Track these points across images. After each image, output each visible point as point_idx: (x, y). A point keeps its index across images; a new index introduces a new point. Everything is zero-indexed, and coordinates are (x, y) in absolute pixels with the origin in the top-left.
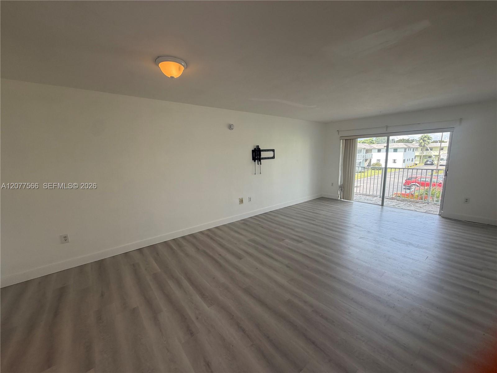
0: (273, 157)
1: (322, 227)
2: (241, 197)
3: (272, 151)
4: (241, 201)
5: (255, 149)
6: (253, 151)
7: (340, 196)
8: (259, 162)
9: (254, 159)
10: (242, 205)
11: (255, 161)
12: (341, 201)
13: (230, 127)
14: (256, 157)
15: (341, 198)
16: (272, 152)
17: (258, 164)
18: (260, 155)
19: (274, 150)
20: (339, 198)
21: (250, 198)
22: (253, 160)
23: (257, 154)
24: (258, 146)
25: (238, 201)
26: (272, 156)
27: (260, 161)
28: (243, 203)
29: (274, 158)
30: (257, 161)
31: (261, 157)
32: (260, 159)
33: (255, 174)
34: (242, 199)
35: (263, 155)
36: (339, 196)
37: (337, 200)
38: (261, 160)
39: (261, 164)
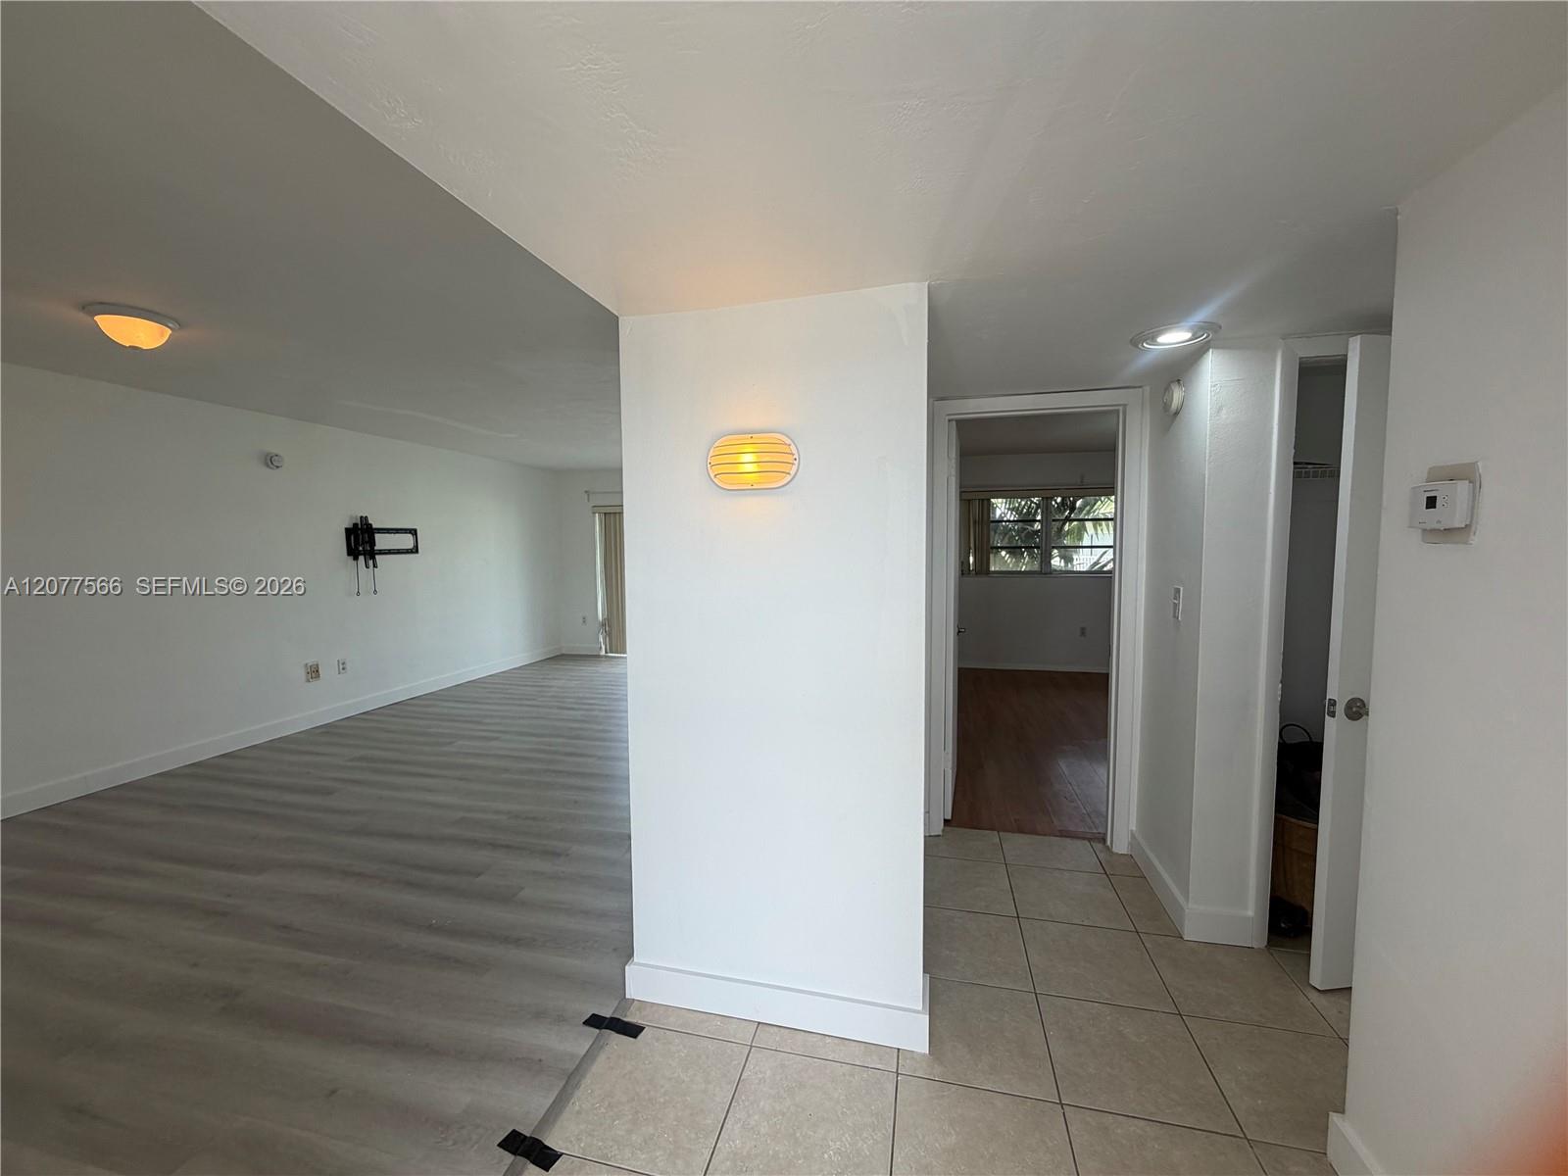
0: (415, 550)
1: (550, 707)
2: (311, 661)
3: (410, 533)
4: (314, 672)
5: (355, 525)
6: (348, 532)
7: (603, 647)
8: (371, 562)
9: (353, 553)
10: (314, 684)
11: (356, 558)
12: (606, 657)
13: (270, 461)
14: (361, 548)
15: (606, 652)
16: (410, 535)
17: (367, 567)
18: (373, 543)
19: (415, 531)
20: (603, 653)
21: (343, 664)
22: (349, 554)
23: (361, 540)
24: (364, 519)
25: (301, 673)
26: (410, 545)
27: (373, 558)
28: (319, 676)
29: (417, 552)
30: (361, 558)
31: (376, 548)
32: (372, 554)
33: (358, 593)
34: (317, 665)
35: (382, 542)
36: (601, 648)
37: (599, 656)
38: (377, 557)
39: (375, 566)
